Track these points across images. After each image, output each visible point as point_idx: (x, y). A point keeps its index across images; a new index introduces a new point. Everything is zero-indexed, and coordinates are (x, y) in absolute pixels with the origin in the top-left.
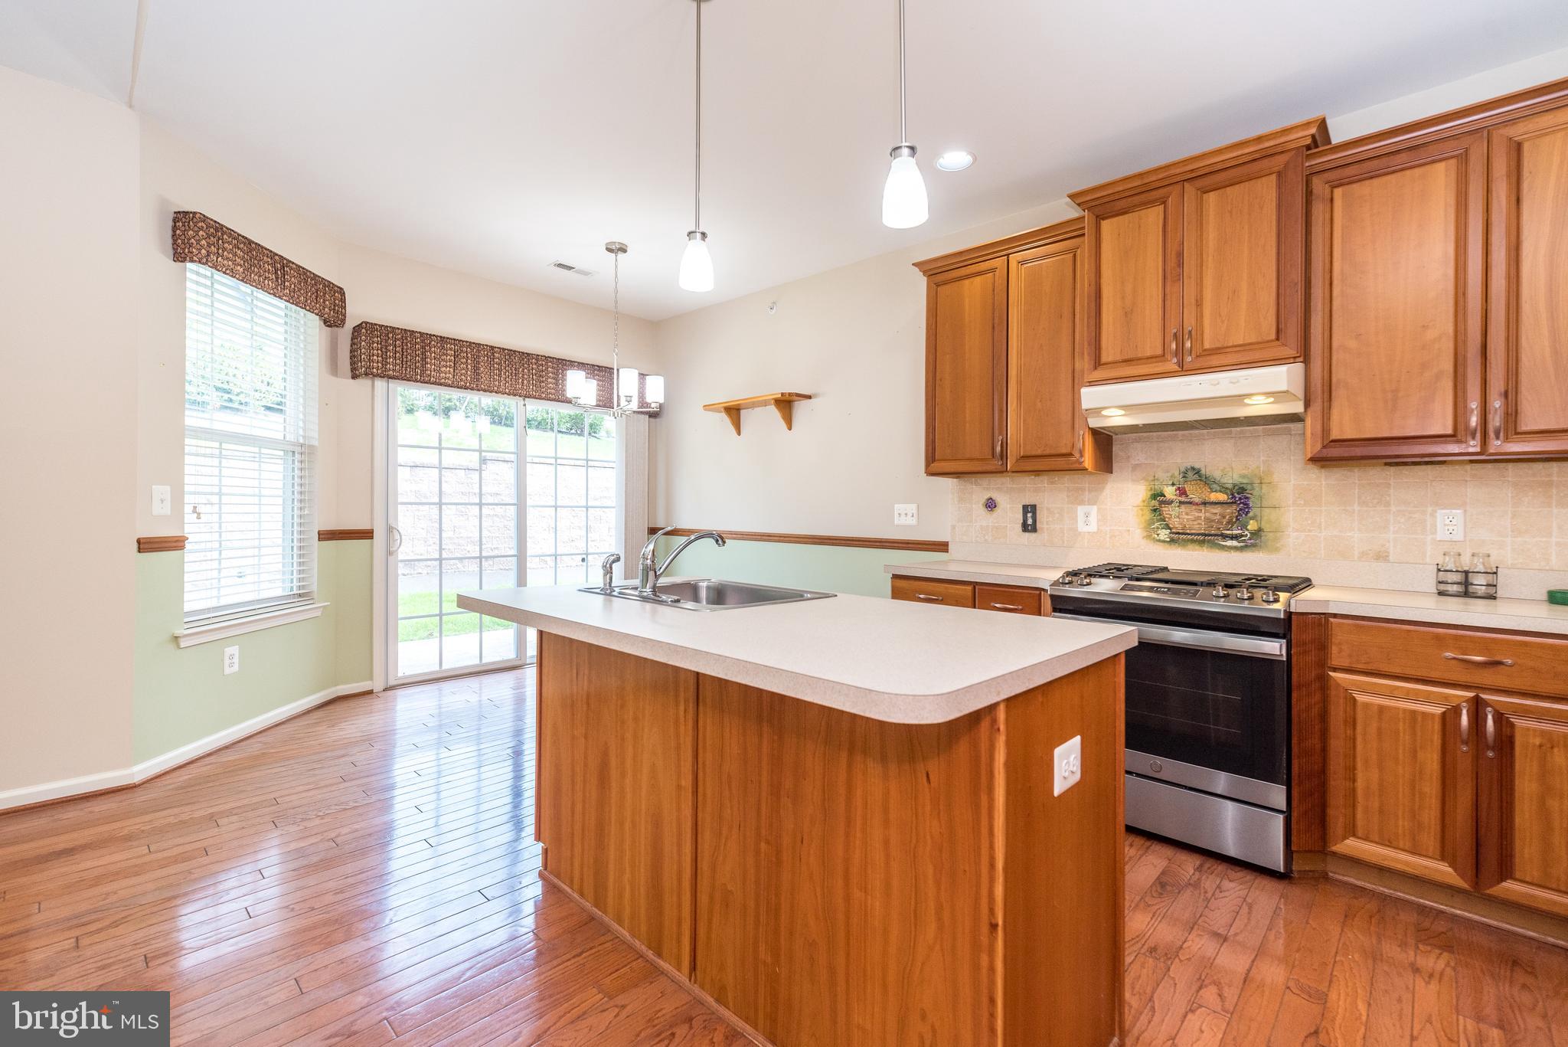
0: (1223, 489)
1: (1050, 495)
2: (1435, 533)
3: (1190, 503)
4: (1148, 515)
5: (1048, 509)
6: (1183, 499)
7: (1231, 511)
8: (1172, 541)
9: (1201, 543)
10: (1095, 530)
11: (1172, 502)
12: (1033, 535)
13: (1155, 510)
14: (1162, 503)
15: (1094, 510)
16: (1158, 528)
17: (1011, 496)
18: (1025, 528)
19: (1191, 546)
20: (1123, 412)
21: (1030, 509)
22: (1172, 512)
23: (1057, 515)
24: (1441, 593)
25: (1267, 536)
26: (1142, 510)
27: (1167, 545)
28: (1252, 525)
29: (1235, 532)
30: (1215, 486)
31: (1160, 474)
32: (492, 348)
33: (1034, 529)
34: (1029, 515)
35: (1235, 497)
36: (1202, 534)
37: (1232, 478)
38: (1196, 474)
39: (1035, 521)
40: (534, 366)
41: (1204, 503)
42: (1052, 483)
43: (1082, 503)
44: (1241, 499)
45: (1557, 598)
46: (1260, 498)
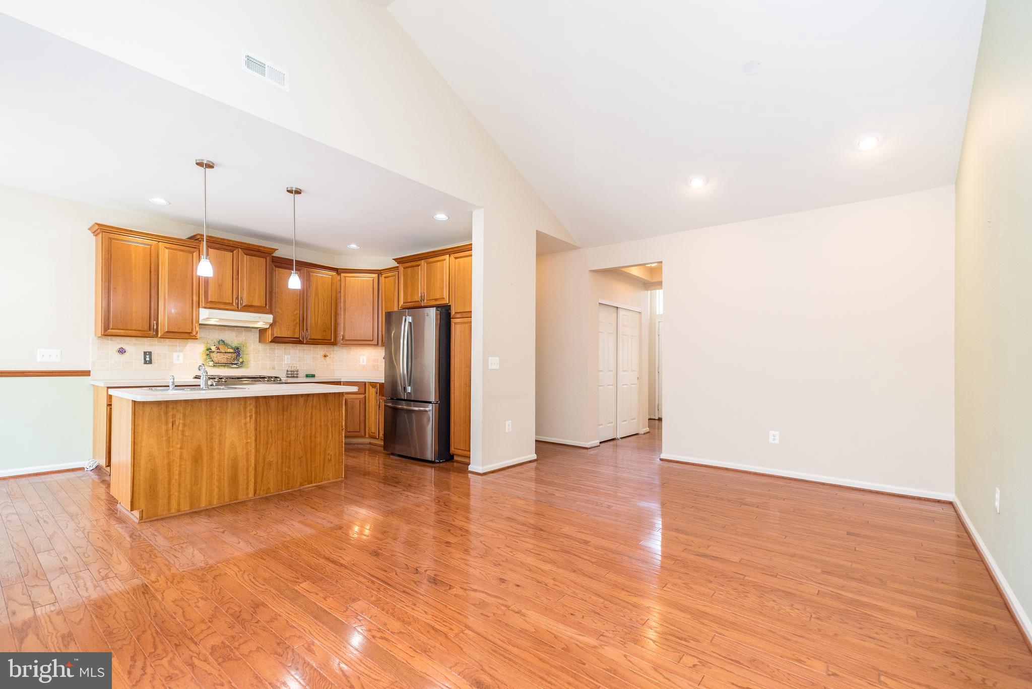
0: (232, 348)
1: (158, 348)
2: (285, 361)
3: (221, 352)
4: (205, 356)
5: (158, 354)
6: (218, 351)
7: (234, 355)
8: (214, 366)
9: (225, 366)
11: (214, 352)
12: (149, 365)
13: (208, 355)
14: (210, 352)
15: (181, 355)
16: (209, 361)
17: (135, 348)
18: (145, 362)
19: (221, 368)
21: (148, 354)
22: (214, 355)
23: (163, 357)
24: (287, 377)
25: (245, 363)
26: (202, 355)
27: (213, 368)
28: (241, 360)
29: (235, 362)
30: (229, 347)
31: (209, 342)
33: (150, 362)
34: (148, 356)
35: (235, 351)
36: (225, 363)
37: (235, 345)
38: (223, 342)
39: (151, 359)
41: (225, 353)
43: (176, 351)
44: (237, 351)
45: (307, 376)
46: (243, 351)
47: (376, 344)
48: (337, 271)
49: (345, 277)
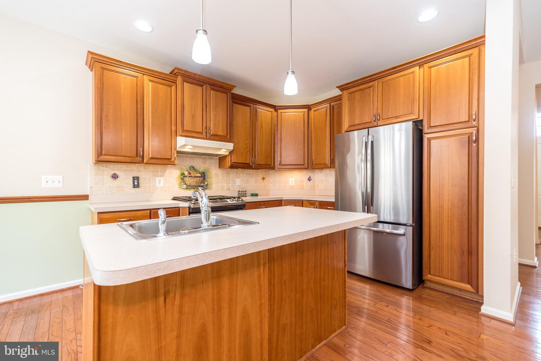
0: (200, 173)
1: (145, 173)
2: (236, 183)
3: (192, 177)
4: (180, 180)
5: (144, 179)
6: (190, 175)
7: (201, 179)
8: (187, 188)
9: (194, 188)
10: (163, 186)
11: (187, 176)
12: (137, 189)
13: (182, 179)
14: (184, 176)
15: (162, 179)
16: (183, 184)
17: (126, 173)
18: (134, 186)
19: (192, 190)
20: (192, 147)
21: (136, 179)
22: (187, 179)
23: (148, 181)
25: (209, 186)
26: (178, 179)
27: (185, 190)
29: (202, 185)
30: (198, 172)
31: (184, 168)
33: (138, 186)
34: (136, 181)
35: (202, 175)
36: (195, 186)
37: (201, 170)
38: (193, 168)
39: (138, 183)
41: (195, 177)
42: (145, 168)
43: (158, 176)
44: (204, 175)
45: (252, 195)
46: (207, 175)
47: (307, 167)
48: (275, 108)
49: (281, 113)
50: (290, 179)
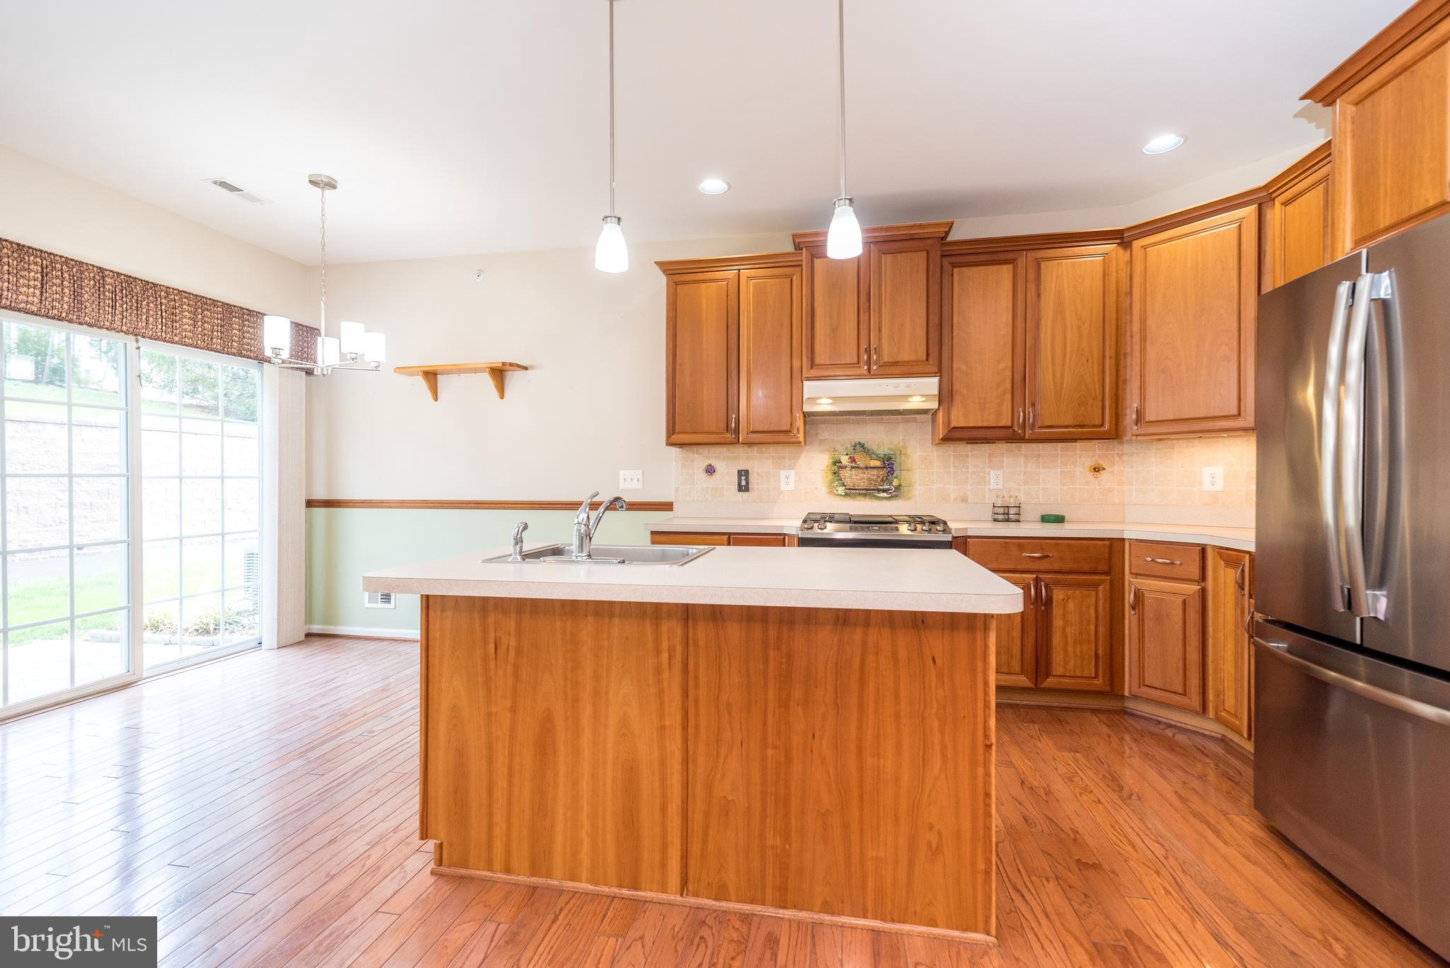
0: (878, 458)
1: (759, 463)
2: (990, 484)
3: (858, 468)
4: (830, 477)
5: (758, 473)
6: (853, 465)
7: (883, 473)
8: (846, 495)
9: (865, 495)
10: (793, 489)
11: (846, 467)
12: (746, 494)
13: (835, 473)
14: (840, 467)
15: (792, 473)
16: (837, 486)
17: (727, 464)
18: (740, 489)
19: (858, 498)
20: (830, 401)
21: (743, 474)
22: (846, 474)
23: (765, 478)
24: (995, 520)
25: (904, 489)
26: (827, 473)
27: (843, 498)
28: (895, 483)
29: (885, 487)
30: (873, 456)
31: (839, 447)
32: (101, 270)
33: (747, 489)
34: (743, 478)
35: (885, 463)
36: (866, 489)
37: (883, 451)
38: (861, 447)
39: (747, 483)
40: (163, 301)
41: (867, 468)
42: (761, 453)
43: (784, 468)
44: (889, 465)
45: (1045, 519)
46: (900, 464)
47: (1233, 427)
49: (1145, 247)
50: (1207, 471)
